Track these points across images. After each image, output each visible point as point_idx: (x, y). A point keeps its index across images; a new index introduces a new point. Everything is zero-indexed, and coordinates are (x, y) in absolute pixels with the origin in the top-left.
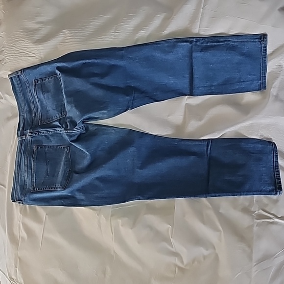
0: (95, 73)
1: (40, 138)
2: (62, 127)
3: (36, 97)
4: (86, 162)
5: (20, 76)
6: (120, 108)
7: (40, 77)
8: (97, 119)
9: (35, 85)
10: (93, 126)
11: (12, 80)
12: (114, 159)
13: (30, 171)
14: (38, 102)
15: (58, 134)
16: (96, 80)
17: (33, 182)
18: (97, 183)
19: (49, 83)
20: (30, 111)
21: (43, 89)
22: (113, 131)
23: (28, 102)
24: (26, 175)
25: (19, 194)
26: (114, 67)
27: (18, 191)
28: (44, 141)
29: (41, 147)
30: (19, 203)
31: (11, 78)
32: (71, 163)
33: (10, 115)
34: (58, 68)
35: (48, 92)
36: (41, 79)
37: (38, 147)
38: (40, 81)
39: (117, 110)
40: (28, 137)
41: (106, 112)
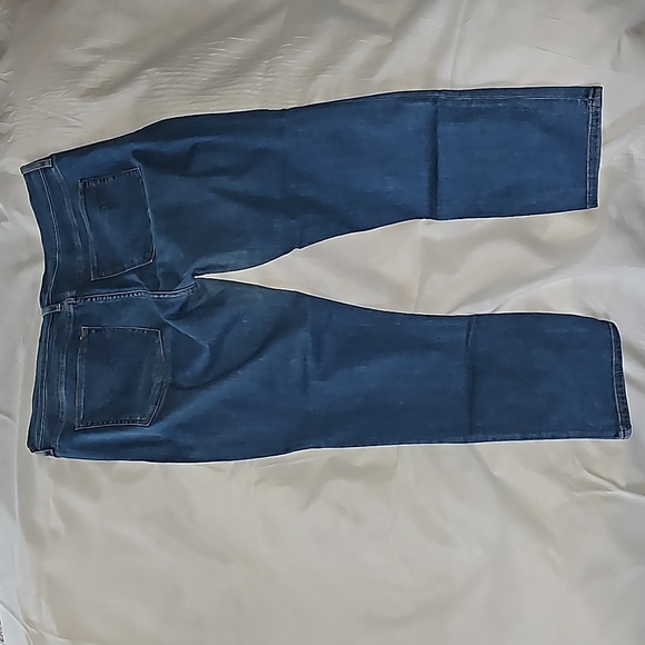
1: (94, 310)
2: (146, 285)
3: (84, 217)
4: (199, 364)
5: (48, 171)
6: (275, 244)
7: (95, 174)
8: (224, 269)
9: (84, 192)
10: (215, 285)
11: (30, 178)
14: (88, 229)
15: (137, 302)
16: (224, 182)
17: (79, 407)
19: (117, 186)
21: (102, 199)
22: (261, 296)
23: (65, 228)
26: (262, 153)
27: (45, 427)
28: (104, 317)
29: (97, 330)
30: (48, 454)
31: (27, 176)
33: (25, 256)
34: (136, 154)
35: (113, 206)
36: (96, 178)
37: (90, 330)
38: (95, 181)
40: (68, 306)
41: (245, 252)
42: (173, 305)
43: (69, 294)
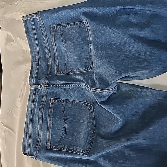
0: (133, 23)
1: (58, 90)
2: (88, 83)
3: (53, 44)
4: (115, 127)
5: (36, 20)
6: (162, 67)
7: (60, 23)
8: (132, 78)
9: (54, 31)
10: (126, 87)
11: (26, 23)
12: (151, 127)
13: (46, 125)
14: (55, 50)
15: (80, 90)
16: (136, 31)
17: (49, 138)
18: (127, 151)
19: (72, 30)
20: (45, 59)
21: (63, 36)
22: (150, 94)
23: (42, 48)
24: (40, 129)
25: (32, 148)
27: (31, 144)
28: (62, 95)
29: (58, 101)
30: (32, 158)
31: (25, 21)
32: (95, 125)
33: (21, 58)
34: (84, 14)
35: (70, 40)
36: (60, 25)
37: (55, 100)
38: (60, 26)
39: (158, 70)
40: (43, 87)
41: (147, 72)
42: (104, 97)
43: (44, 81)
